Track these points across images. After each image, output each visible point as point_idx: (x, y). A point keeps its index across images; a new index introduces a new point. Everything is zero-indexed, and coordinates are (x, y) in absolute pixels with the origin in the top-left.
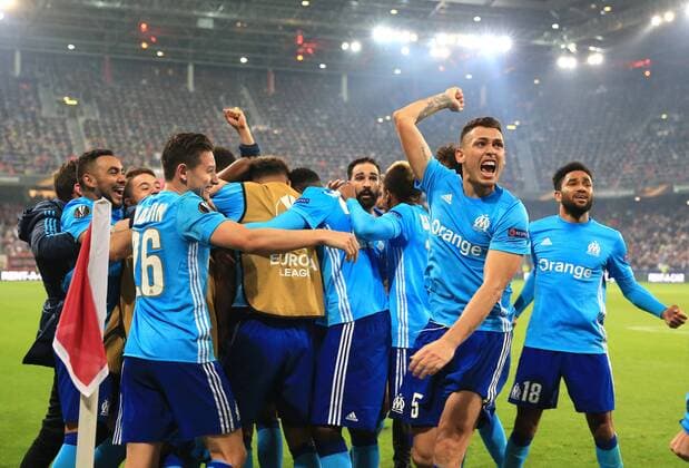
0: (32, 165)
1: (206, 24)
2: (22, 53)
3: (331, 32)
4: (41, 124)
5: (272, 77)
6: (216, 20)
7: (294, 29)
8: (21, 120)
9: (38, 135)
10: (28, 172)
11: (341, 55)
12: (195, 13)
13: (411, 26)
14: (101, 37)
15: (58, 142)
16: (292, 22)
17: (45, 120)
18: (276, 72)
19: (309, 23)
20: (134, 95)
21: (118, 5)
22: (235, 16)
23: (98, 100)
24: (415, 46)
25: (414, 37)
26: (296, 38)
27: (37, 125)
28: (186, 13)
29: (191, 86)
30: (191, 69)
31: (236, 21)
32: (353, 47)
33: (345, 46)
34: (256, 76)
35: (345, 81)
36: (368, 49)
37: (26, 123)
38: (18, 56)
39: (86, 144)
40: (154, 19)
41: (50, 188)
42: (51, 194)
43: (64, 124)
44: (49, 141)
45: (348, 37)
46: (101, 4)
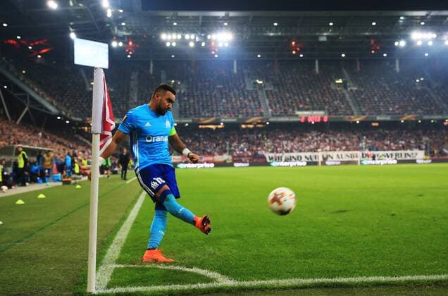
0: (243, 113)
1: (323, 39)
2: (237, 61)
3: (388, 37)
4: (246, 93)
5: (358, 63)
6: (328, 37)
7: (368, 37)
8: (237, 93)
9: (245, 99)
10: (240, 116)
11: (395, 48)
12: (318, 34)
13: (433, 30)
14: (273, 50)
15: (254, 101)
16: (367, 34)
17: (248, 91)
18: (360, 60)
19: (376, 33)
20: (289, 76)
21: (280, 34)
22: (337, 34)
23: (272, 80)
24: (435, 40)
25: (434, 36)
26: (370, 42)
27: (244, 94)
28: (314, 34)
29: (317, 70)
30: (317, 62)
31: (338, 36)
32: (402, 44)
33: (396, 44)
34: (350, 62)
35: (397, 62)
36: (410, 43)
37: (239, 94)
38: (235, 63)
39: (267, 101)
40: (298, 39)
41: (251, 124)
42: (251, 126)
43: (256, 92)
44: (250, 101)
45: (398, 39)
46: (272, 34)
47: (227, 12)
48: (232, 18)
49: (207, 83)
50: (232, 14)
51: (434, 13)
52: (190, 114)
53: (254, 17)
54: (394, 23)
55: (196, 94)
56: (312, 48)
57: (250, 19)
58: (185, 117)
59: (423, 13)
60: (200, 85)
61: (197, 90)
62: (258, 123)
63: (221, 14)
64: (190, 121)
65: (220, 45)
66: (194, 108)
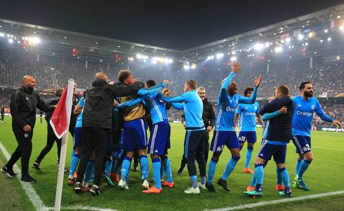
0: (41, 86)
1: (92, 50)
2: (40, 55)
3: (124, 55)
5: (109, 66)
6: (94, 49)
7: (114, 53)
8: (38, 73)
9: (43, 78)
10: (40, 87)
11: (128, 61)
12: (89, 47)
13: (146, 55)
14: (62, 52)
15: (48, 79)
16: (115, 51)
17: (45, 73)
18: (110, 64)
19: (120, 52)
20: (70, 68)
21: (67, 44)
23: (60, 69)
24: (147, 60)
25: (147, 58)
26: (116, 56)
27: (43, 75)
28: (86, 47)
29: (86, 67)
30: (87, 62)
31: (100, 50)
32: (131, 59)
33: (129, 59)
34: (104, 65)
36: (135, 59)
37: (40, 74)
38: (38, 56)
39: (57, 81)
40: (77, 48)
41: (45, 92)
42: (46, 94)
43: (50, 75)
44: (46, 79)
45: (130, 57)
46: (63, 43)
47: (36, 26)
48: (38, 30)
49: (19, 66)
50: (39, 27)
51: (148, 46)
52: (7, 83)
53: (53, 32)
54: (129, 48)
55: (11, 71)
56: (85, 54)
57: (51, 32)
58: (2, 84)
59: (143, 46)
60: (14, 65)
61: (12, 69)
62: (50, 93)
63: (33, 26)
64: (7, 87)
65: (30, 44)
66: (10, 80)
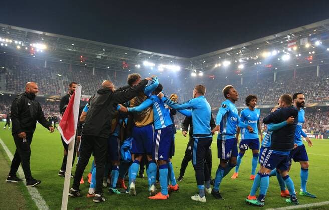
0: (48, 92)
1: (99, 57)
3: (132, 62)
4: (51, 81)
5: (116, 73)
6: (102, 57)
7: (123, 60)
8: (45, 80)
9: (50, 84)
10: (46, 94)
11: (135, 68)
12: (96, 54)
13: (154, 62)
14: (69, 59)
15: (56, 86)
16: (122, 59)
17: (52, 80)
19: (127, 59)
20: (78, 75)
21: (75, 51)
22: (107, 56)
23: (68, 75)
24: (155, 67)
25: (155, 65)
26: (123, 63)
27: (50, 82)
28: (94, 54)
29: (94, 74)
30: (94, 69)
31: (107, 57)
32: (139, 66)
33: (136, 66)
34: (111, 72)
36: (142, 66)
37: (47, 81)
38: (46, 62)
39: (64, 88)
40: (84, 55)
41: (51, 99)
42: (53, 100)
43: (58, 82)
44: (53, 86)
45: (137, 64)
46: (70, 50)
47: (44, 33)
48: (47, 36)
49: (27, 73)
50: (47, 34)
51: (155, 54)
52: (13, 89)
53: (61, 39)
54: (136, 56)
55: (18, 78)
56: (93, 61)
57: (58, 39)
58: (9, 91)
59: (150, 53)
60: (21, 72)
61: (19, 75)
62: (57, 99)
63: (41, 33)
64: (13, 93)
65: (38, 51)
66: (17, 86)
